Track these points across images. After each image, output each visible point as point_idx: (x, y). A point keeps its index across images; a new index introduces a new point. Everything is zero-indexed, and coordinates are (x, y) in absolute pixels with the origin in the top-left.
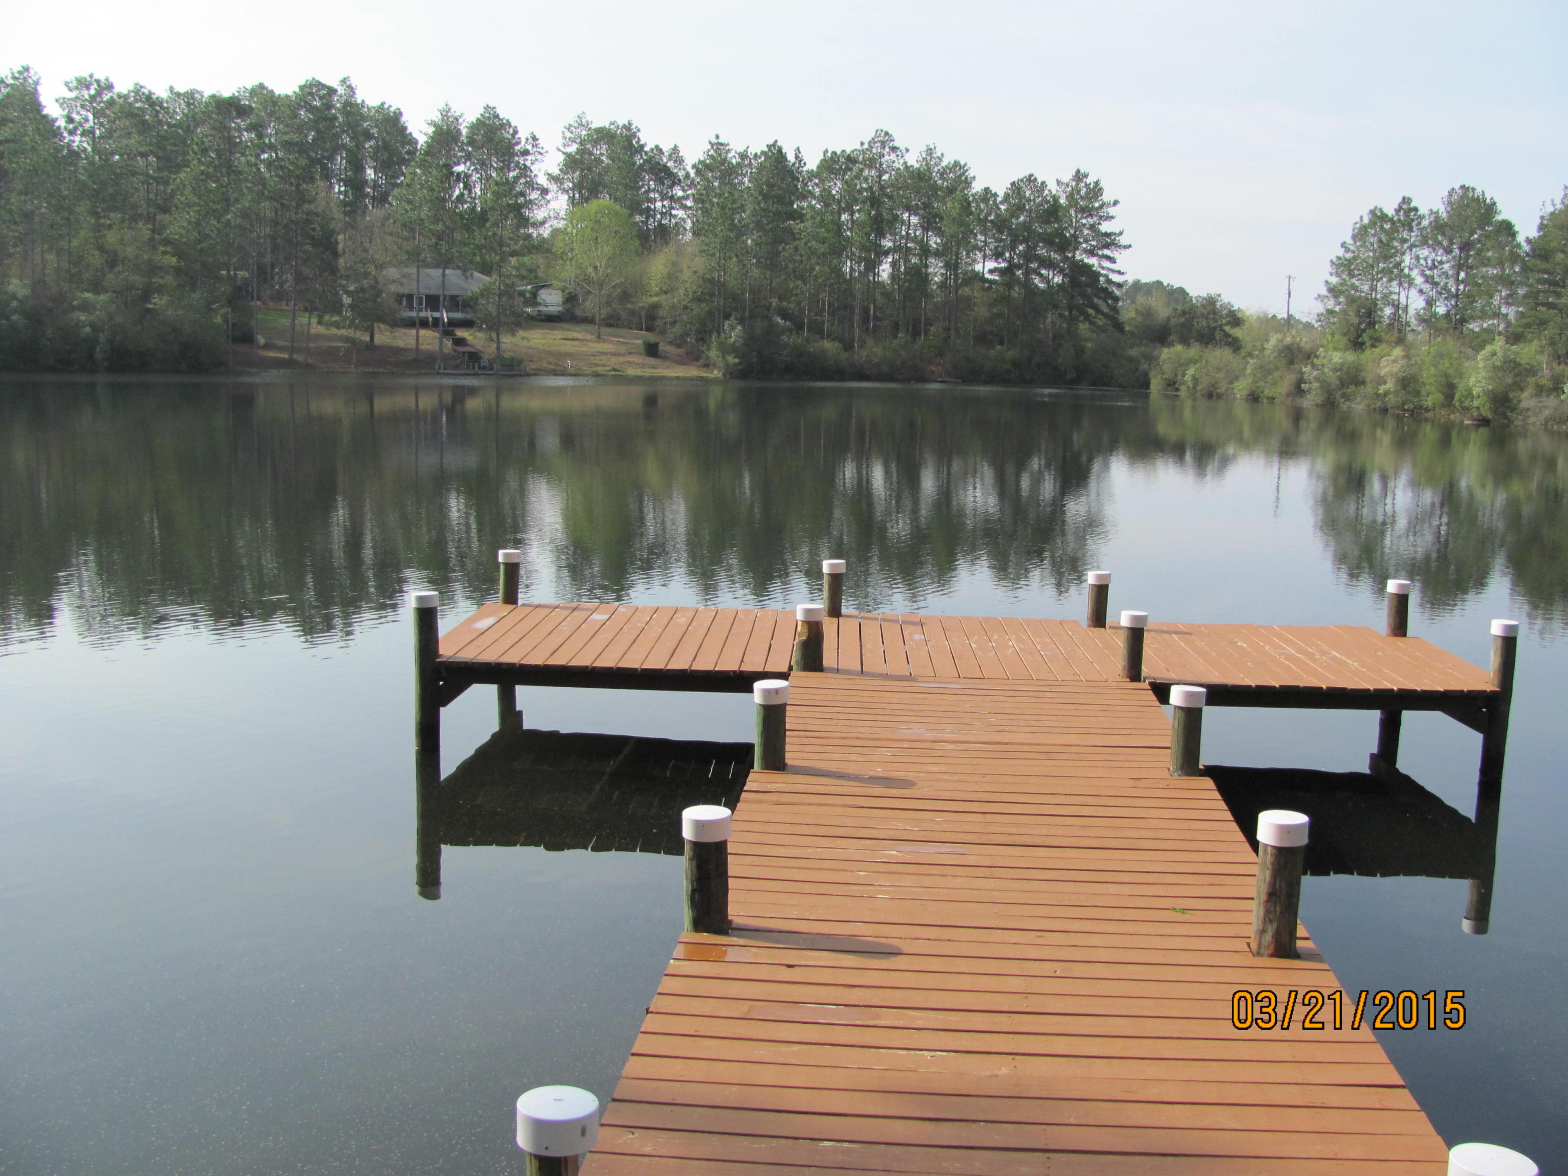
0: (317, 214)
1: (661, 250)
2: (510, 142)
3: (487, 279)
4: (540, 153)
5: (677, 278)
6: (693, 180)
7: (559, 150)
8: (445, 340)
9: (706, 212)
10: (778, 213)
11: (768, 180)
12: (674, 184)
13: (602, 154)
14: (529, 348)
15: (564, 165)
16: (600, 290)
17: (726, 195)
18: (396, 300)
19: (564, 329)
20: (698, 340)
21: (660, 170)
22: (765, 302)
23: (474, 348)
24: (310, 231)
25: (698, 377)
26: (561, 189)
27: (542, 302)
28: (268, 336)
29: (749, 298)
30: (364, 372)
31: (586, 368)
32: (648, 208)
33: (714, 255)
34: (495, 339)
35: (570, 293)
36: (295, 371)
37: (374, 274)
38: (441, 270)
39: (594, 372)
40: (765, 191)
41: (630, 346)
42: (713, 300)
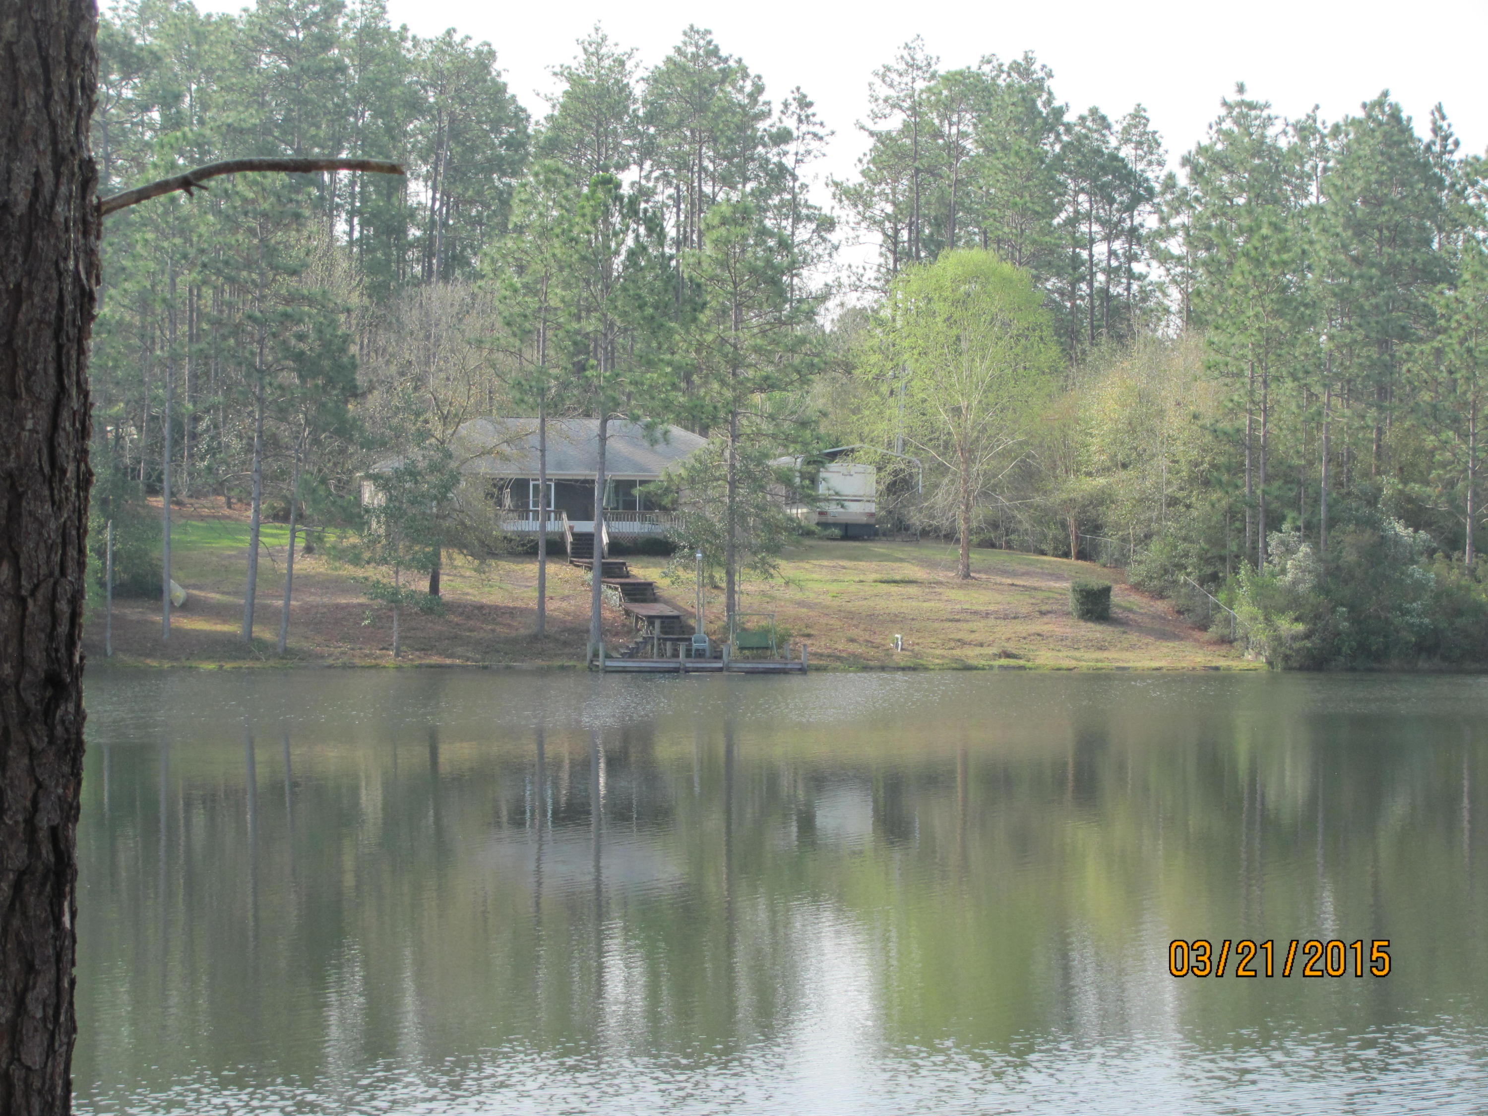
0: (310, 300)
1: (1110, 364)
2: (746, 114)
3: (702, 442)
4: (816, 136)
5: (1151, 431)
6: (1185, 192)
7: (862, 128)
8: (604, 587)
9: (1215, 268)
10: (1393, 269)
11: (1367, 189)
12: (1136, 200)
13: (963, 135)
14: (801, 604)
15: (873, 161)
16: (969, 461)
17: (1265, 231)
18: (491, 496)
19: (888, 558)
20: (1203, 581)
21: (1103, 169)
22: (1366, 483)
23: (675, 607)
24: (293, 341)
25: (1206, 668)
26: (864, 218)
27: (837, 494)
28: (193, 581)
29: (1327, 477)
30: (419, 666)
31: (938, 652)
32: (1076, 257)
33: (1240, 374)
34: (724, 585)
35: (896, 473)
36: (258, 665)
37: (438, 434)
38: (594, 424)
39: (956, 660)
40: (1359, 215)
41: (1040, 595)
42: (1240, 482)
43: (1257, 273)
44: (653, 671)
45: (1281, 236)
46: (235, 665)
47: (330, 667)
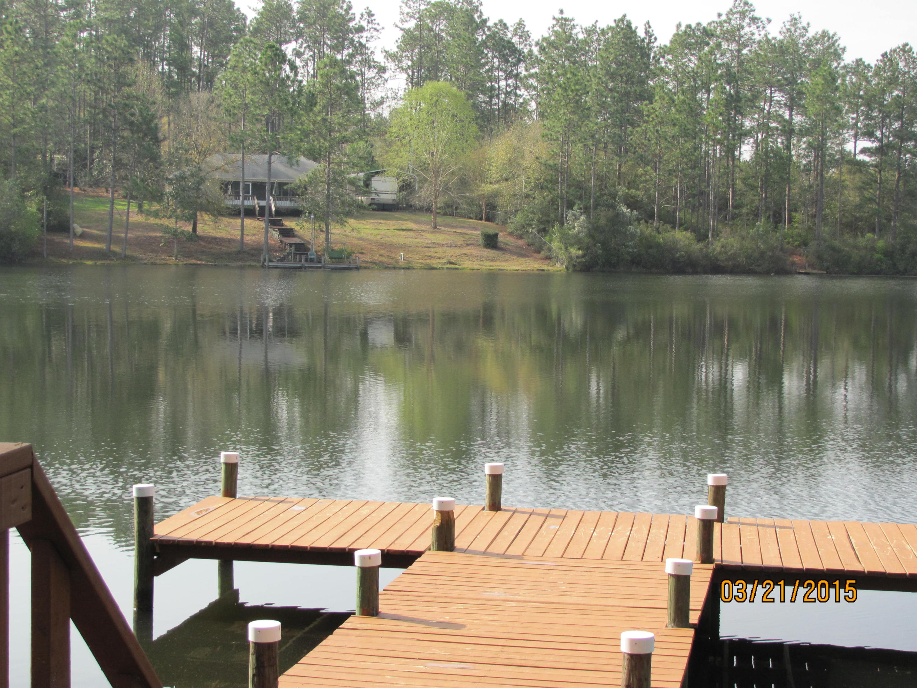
0: (138, 99)
1: (502, 134)
2: (344, 18)
3: (315, 165)
4: (375, 29)
5: (518, 165)
6: (538, 58)
7: (397, 26)
8: (271, 230)
9: (549, 93)
10: (627, 94)
11: (616, 57)
12: (519, 61)
13: (442, 31)
14: (360, 239)
15: (402, 42)
16: (436, 177)
17: (569, 76)
18: (221, 188)
19: (400, 219)
20: (539, 232)
21: (504, 47)
22: (611, 189)
23: (302, 239)
24: (129, 116)
25: (539, 270)
26: (399, 67)
27: (375, 190)
28: (86, 225)
29: (594, 185)
30: (186, 264)
31: (420, 261)
32: (492, 87)
33: (557, 139)
34: (324, 230)
35: (403, 181)
36: (113, 262)
37: (197, 160)
38: (266, 157)
39: (427, 265)
40: (612, 70)
41: (467, 236)
42: (556, 188)
43: (565, 94)
44: (290, 268)
45: (576, 78)
46: (103, 262)
47: (145, 264)
